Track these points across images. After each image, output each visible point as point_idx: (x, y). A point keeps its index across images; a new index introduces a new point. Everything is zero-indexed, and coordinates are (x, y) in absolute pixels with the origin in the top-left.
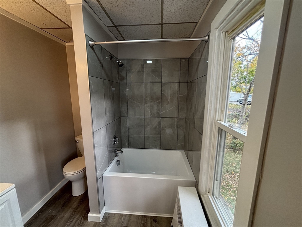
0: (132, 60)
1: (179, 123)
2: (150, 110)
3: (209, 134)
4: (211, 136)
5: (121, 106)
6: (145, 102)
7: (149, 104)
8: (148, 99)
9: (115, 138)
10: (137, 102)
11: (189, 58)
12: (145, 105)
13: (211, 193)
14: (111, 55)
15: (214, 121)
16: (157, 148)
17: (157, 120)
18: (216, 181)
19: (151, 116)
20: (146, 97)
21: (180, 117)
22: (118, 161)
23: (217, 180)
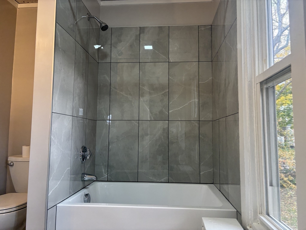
0: (122, 28)
1: (200, 132)
2: (150, 108)
3: (247, 102)
4: (251, 105)
5: (98, 101)
6: (141, 94)
7: (147, 97)
8: (146, 88)
9: (84, 149)
10: (127, 95)
11: (211, 25)
12: (141, 99)
13: (265, 212)
14: (89, 14)
15: (253, 80)
16: (163, 181)
17: (161, 125)
18: (270, 188)
19: (150, 117)
20: (144, 85)
21: (203, 119)
22: (87, 195)
23: (271, 185)
